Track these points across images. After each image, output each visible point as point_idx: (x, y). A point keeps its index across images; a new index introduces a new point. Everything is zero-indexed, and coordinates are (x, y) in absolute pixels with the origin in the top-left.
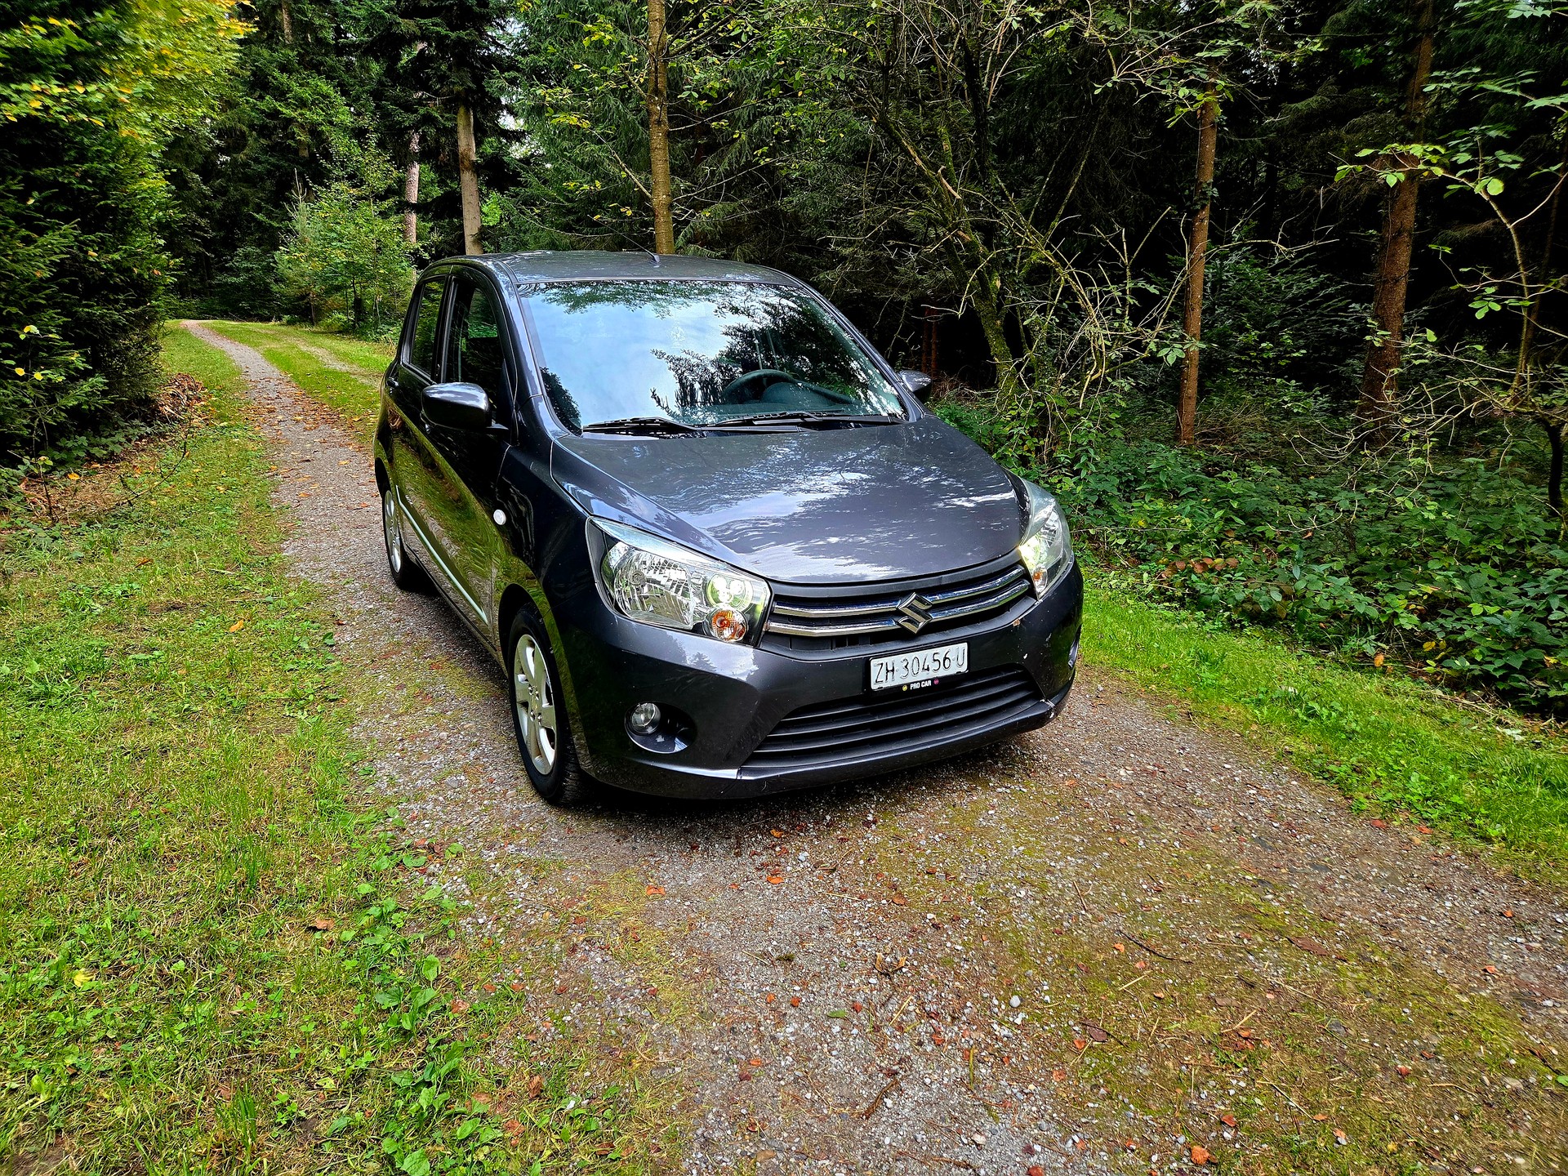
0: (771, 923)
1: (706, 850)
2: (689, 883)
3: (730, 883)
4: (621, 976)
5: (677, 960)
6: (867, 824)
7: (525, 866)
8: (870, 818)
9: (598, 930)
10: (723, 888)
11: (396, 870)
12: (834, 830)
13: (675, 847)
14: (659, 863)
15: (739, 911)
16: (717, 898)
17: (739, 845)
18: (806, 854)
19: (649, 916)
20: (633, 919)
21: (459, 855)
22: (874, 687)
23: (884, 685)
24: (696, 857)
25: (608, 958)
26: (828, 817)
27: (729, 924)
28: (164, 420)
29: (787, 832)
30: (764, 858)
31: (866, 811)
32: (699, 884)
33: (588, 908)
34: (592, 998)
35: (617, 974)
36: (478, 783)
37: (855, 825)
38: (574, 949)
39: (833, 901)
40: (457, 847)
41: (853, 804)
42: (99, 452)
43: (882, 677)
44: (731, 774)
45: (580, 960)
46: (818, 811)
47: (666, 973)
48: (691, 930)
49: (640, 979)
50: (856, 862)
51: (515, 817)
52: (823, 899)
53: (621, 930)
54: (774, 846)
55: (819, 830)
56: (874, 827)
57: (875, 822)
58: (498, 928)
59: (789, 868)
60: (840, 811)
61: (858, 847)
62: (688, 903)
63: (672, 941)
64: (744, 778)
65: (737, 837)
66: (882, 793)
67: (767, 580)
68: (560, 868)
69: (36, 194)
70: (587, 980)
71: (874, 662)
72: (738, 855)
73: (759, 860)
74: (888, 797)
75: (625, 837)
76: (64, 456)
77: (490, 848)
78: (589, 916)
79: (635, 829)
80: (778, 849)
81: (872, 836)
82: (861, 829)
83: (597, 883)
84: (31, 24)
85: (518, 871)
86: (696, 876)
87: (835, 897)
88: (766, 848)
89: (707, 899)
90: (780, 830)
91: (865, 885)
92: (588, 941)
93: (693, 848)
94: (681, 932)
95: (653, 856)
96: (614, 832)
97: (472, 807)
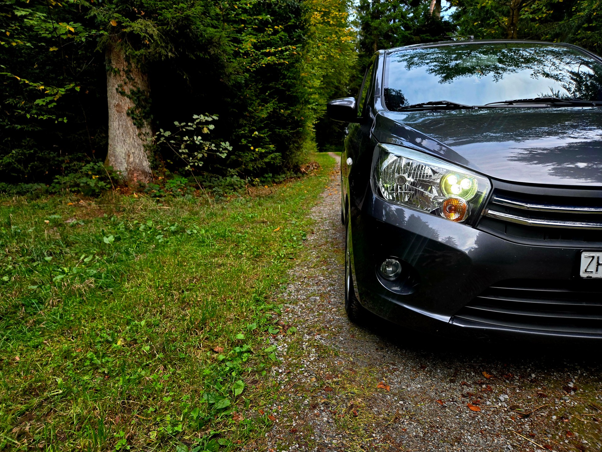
0: (458, 440)
1: (431, 371)
2: (409, 389)
3: (438, 398)
4: (331, 437)
5: (374, 440)
6: (568, 390)
7: (319, 348)
8: (571, 385)
9: (336, 399)
10: (432, 400)
11: (263, 333)
12: (536, 386)
13: (410, 364)
14: (395, 370)
15: (436, 421)
16: (424, 407)
17: (455, 375)
18: (506, 397)
19: (371, 402)
20: (360, 400)
21: (294, 333)
22: (583, 274)
23: (594, 275)
24: (422, 375)
25: (331, 420)
26: (533, 376)
27: (424, 428)
28: (301, 172)
29: (495, 377)
30: (471, 390)
31: (569, 380)
32: (415, 392)
33: (337, 383)
34: (306, 444)
35: (331, 434)
36: (323, 302)
37: (555, 387)
38: (314, 406)
39: (519, 441)
40: (294, 329)
41: (558, 372)
42: (276, 180)
43: (592, 268)
44: (446, 319)
45: (315, 415)
46: (526, 369)
47: (362, 447)
48: (395, 422)
49: (343, 444)
50: (549, 416)
51: (329, 322)
52: (509, 435)
53: (349, 405)
54: (483, 384)
55: (523, 382)
56: (573, 393)
57: (575, 389)
58: (286, 378)
59: (488, 403)
60: (545, 373)
61: (555, 404)
62: (401, 402)
63: (378, 425)
64: (454, 323)
65: (456, 369)
66: (587, 370)
67: (490, 178)
68: (335, 355)
69: (269, 92)
70: (311, 430)
71: (584, 255)
72: (452, 381)
73: (466, 390)
74: (592, 374)
75: (382, 349)
76: (265, 180)
77: (309, 334)
78: (335, 389)
79: (390, 345)
80: (484, 386)
81: (569, 400)
82: (561, 392)
83: (351, 370)
84: (268, 28)
85: (314, 350)
86: (416, 386)
87: (522, 438)
88: (475, 383)
89: (416, 404)
90: (491, 374)
91: (553, 438)
92: (326, 404)
93: (422, 367)
94: (386, 420)
95: (394, 364)
96: (377, 344)
97: (314, 312)
